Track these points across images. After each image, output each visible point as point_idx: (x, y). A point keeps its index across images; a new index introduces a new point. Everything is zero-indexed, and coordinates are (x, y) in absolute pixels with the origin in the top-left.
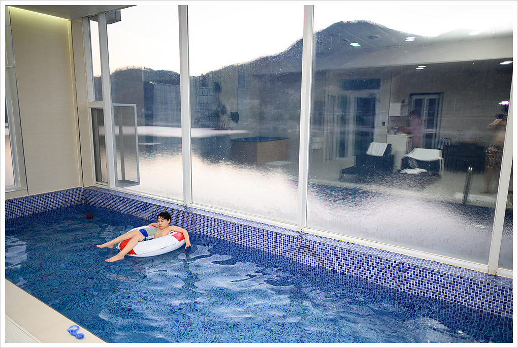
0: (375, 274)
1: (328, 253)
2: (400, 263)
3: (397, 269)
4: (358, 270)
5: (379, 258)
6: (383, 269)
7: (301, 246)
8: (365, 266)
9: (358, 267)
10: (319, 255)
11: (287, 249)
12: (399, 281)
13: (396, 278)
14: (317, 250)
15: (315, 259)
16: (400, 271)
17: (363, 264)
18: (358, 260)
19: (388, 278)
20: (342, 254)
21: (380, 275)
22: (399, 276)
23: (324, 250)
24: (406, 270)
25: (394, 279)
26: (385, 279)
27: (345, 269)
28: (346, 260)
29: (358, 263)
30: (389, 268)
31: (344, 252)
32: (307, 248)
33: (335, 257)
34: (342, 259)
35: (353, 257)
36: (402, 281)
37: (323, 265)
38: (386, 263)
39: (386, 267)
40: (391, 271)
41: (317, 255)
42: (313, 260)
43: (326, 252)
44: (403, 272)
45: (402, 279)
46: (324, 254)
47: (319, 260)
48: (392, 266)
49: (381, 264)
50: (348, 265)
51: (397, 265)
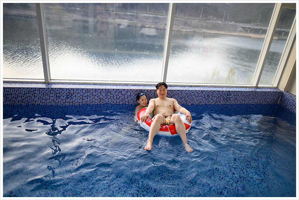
0: (215, 100)
1: (190, 95)
2: (228, 92)
3: (226, 95)
4: (206, 100)
5: (219, 91)
6: (220, 97)
7: (173, 95)
8: (211, 97)
9: (207, 99)
10: (185, 98)
12: (226, 100)
13: (225, 99)
14: (184, 95)
15: (182, 100)
16: (227, 95)
17: (210, 96)
18: (207, 95)
19: (221, 100)
20: (199, 94)
21: (218, 100)
22: (227, 98)
23: (188, 94)
24: (230, 94)
25: (224, 100)
26: (220, 102)
27: (200, 102)
28: (201, 96)
29: (207, 96)
30: (223, 95)
31: (200, 92)
32: (177, 95)
33: (194, 96)
34: (198, 96)
35: (205, 94)
36: (228, 100)
37: (186, 103)
38: (222, 93)
39: (221, 95)
40: (224, 97)
41: (183, 98)
42: (180, 101)
43: (189, 95)
44: (229, 95)
45: (228, 99)
46: (187, 96)
47: (184, 100)
48: (224, 94)
49: (219, 94)
50: (202, 99)
51: (227, 93)
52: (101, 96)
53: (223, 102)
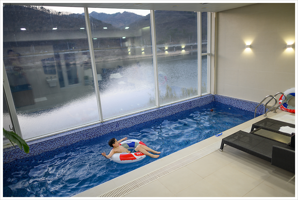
8: (183, 107)
11: (161, 114)
15: (170, 112)
20: (177, 107)
21: (186, 107)
23: (172, 108)
32: (168, 110)
33: (175, 109)
35: (180, 106)
37: (173, 113)
45: (191, 106)
48: (189, 104)
49: (186, 104)
50: (179, 109)
52: (133, 121)
53: (189, 108)
